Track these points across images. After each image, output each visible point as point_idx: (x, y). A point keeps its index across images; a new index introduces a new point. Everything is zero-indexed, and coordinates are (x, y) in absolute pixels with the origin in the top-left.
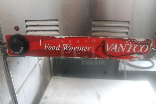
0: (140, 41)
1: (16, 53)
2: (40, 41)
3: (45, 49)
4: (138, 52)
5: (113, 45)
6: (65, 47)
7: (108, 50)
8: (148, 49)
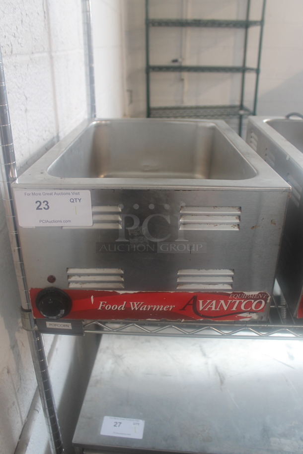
0: (252, 295)
1: (50, 317)
2: (92, 297)
3: (100, 308)
4: (249, 309)
5: (209, 301)
6: (134, 306)
7: (201, 308)
8: (265, 305)
